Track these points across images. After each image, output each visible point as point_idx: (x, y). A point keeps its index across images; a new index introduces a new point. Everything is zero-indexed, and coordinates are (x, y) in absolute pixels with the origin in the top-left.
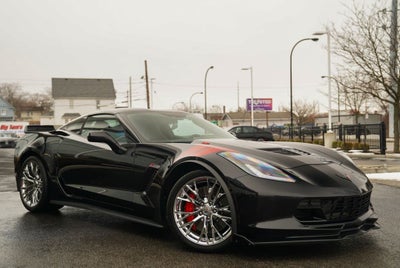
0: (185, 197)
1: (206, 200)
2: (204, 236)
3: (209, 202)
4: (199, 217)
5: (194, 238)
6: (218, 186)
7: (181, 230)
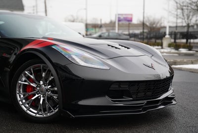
0: (25, 81)
1: (41, 83)
2: (40, 110)
3: (44, 84)
4: (37, 96)
5: (33, 112)
6: (49, 71)
7: (23, 106)
